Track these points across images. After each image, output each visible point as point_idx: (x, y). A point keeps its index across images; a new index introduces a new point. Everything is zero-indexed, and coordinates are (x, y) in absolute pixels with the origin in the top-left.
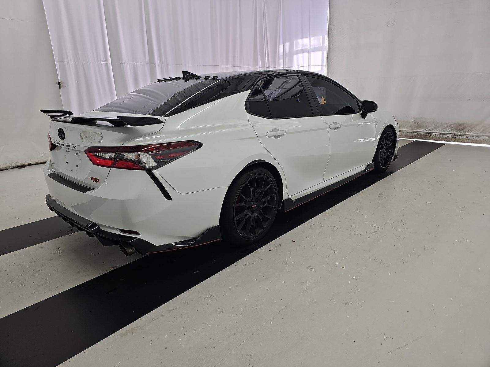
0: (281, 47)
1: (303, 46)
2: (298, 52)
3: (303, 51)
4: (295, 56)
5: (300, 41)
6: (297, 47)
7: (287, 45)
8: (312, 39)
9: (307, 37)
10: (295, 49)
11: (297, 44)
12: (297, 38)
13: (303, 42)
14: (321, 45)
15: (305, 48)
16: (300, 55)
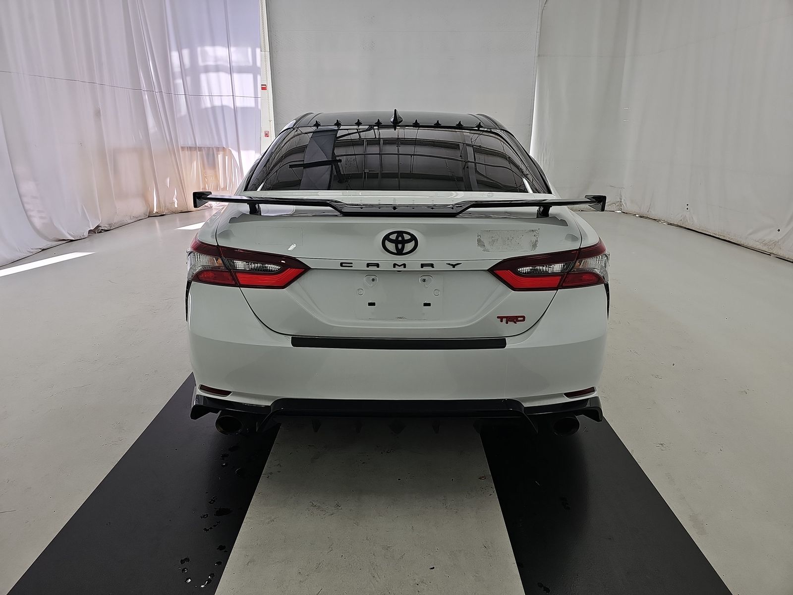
0: (175, 55)
1: (216, 59)
2: (207, 70)
3: (217, 69)
4: (203, 77)
5: (209, 49)
6: (204, 60)
7: (186, 53)
8: (232, 49)
9: (223, 46)
10: (201, 63)
11: (204, 54)
12: (202, 43)
13: (217, 53)
14: (251, 63)
15: (219, 63)
16: (213, 76)
